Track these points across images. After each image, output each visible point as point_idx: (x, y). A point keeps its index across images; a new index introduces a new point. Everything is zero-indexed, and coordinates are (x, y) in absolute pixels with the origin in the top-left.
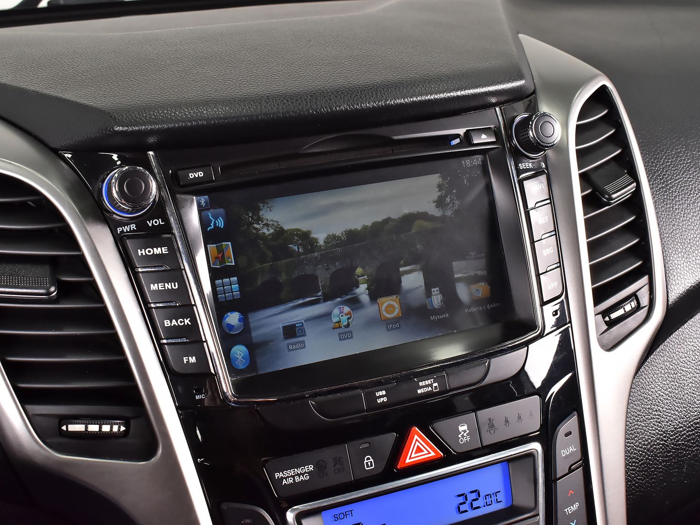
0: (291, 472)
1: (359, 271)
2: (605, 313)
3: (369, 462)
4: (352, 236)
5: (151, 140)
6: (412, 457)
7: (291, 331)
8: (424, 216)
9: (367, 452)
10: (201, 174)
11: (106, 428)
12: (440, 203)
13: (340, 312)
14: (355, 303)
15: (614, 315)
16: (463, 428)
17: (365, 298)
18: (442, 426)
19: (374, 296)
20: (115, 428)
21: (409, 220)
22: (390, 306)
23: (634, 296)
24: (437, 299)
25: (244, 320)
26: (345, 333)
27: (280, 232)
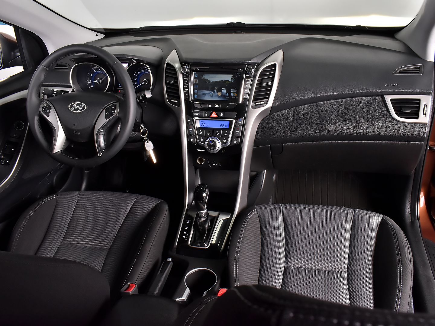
0: (196, 113)
1: (216, 87)
2: (255, 103)
3: (206, 115)
4: (216, 82)
5: (191, 63)
6: (212, 116)
7: (204, 94)
8: (228, 81)
9: (206, 113)
10: (194, 69)
11: (175, 101)
12: (231, 79)
13: (212, 93)
14: (214, 92)
15: (257, 104)
16: (222, 114)
17: (216, 92)
18: (219, 113)
19: (217, 92)
20: (176, 102)
21: (226, 81)
22: (220, 94)
23: (264, 101)
24: (227, 94)
25: (197, 91)
26: (212, 96)
27: (205, 79)
